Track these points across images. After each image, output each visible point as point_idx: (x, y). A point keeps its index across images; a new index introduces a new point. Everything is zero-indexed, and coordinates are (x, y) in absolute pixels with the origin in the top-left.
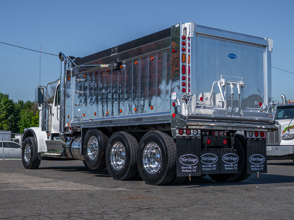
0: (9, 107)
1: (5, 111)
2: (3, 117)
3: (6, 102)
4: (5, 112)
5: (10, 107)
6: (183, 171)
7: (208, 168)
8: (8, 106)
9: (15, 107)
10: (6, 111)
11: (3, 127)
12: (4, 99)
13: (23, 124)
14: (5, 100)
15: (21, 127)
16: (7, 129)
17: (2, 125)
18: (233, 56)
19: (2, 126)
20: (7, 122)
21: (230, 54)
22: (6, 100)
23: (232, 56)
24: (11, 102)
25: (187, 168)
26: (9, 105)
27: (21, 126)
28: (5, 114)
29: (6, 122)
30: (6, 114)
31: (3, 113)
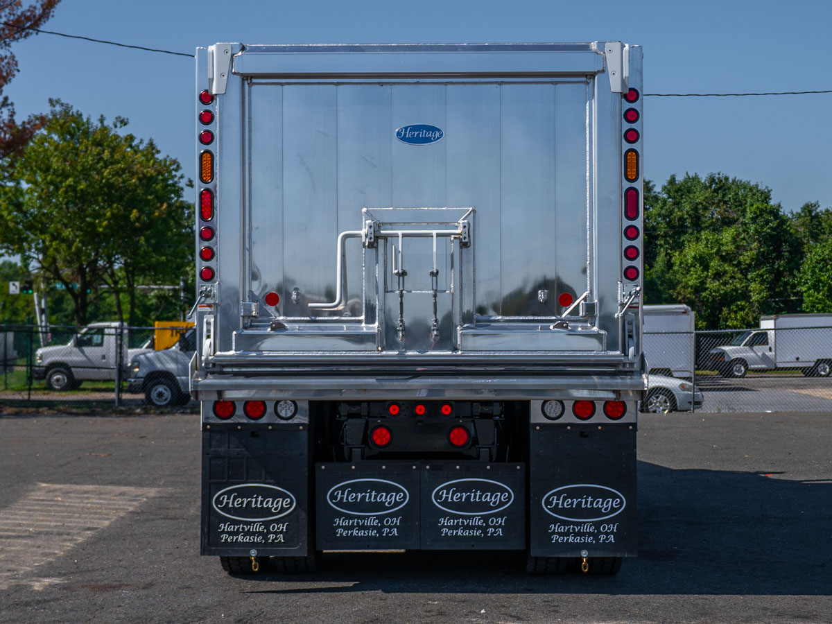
0: (769, 228)
1: (755, 241)
2: (747, 262)
3: (758, 213)
4: (755, 245)
5: (772, 228)
6: (226, 540)
8: (762, 227)
9: (788, 226)
10: (760, 242)
11: (750, 291)
12: (752, 205)
13: (809, 280)
14: (755, 206)
15: (804, 289)
16: (760, 297)
17: (747, 287)
19: (747, 289)
20: (762, 276)
21: (406, 128)
22: (758, 208)
23: (420, 135)
24: (775, 212)
25: (243, 528)
26: (767, 222)
27: (803, 286)
28: (755, 252)
29: (758, 274)
30: (759, 252)
31: (751, 250)
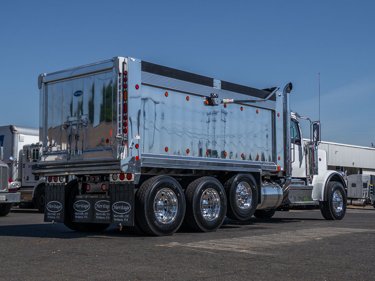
7: (80, 215)
18: (79, 93)
